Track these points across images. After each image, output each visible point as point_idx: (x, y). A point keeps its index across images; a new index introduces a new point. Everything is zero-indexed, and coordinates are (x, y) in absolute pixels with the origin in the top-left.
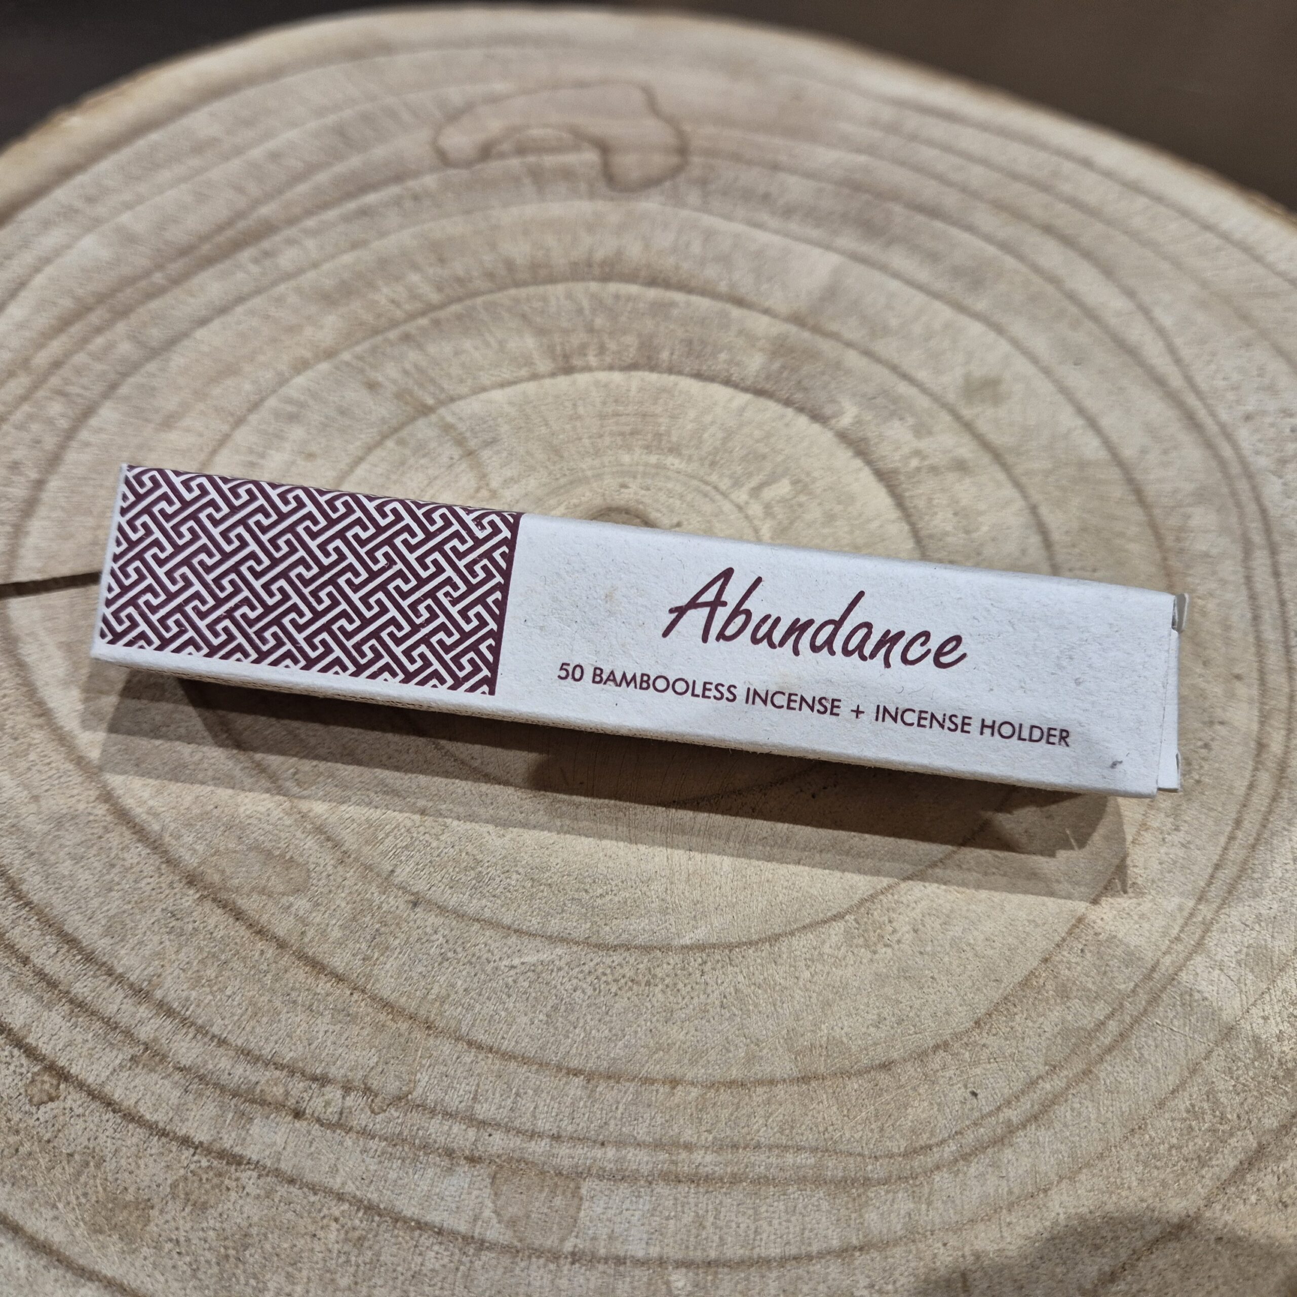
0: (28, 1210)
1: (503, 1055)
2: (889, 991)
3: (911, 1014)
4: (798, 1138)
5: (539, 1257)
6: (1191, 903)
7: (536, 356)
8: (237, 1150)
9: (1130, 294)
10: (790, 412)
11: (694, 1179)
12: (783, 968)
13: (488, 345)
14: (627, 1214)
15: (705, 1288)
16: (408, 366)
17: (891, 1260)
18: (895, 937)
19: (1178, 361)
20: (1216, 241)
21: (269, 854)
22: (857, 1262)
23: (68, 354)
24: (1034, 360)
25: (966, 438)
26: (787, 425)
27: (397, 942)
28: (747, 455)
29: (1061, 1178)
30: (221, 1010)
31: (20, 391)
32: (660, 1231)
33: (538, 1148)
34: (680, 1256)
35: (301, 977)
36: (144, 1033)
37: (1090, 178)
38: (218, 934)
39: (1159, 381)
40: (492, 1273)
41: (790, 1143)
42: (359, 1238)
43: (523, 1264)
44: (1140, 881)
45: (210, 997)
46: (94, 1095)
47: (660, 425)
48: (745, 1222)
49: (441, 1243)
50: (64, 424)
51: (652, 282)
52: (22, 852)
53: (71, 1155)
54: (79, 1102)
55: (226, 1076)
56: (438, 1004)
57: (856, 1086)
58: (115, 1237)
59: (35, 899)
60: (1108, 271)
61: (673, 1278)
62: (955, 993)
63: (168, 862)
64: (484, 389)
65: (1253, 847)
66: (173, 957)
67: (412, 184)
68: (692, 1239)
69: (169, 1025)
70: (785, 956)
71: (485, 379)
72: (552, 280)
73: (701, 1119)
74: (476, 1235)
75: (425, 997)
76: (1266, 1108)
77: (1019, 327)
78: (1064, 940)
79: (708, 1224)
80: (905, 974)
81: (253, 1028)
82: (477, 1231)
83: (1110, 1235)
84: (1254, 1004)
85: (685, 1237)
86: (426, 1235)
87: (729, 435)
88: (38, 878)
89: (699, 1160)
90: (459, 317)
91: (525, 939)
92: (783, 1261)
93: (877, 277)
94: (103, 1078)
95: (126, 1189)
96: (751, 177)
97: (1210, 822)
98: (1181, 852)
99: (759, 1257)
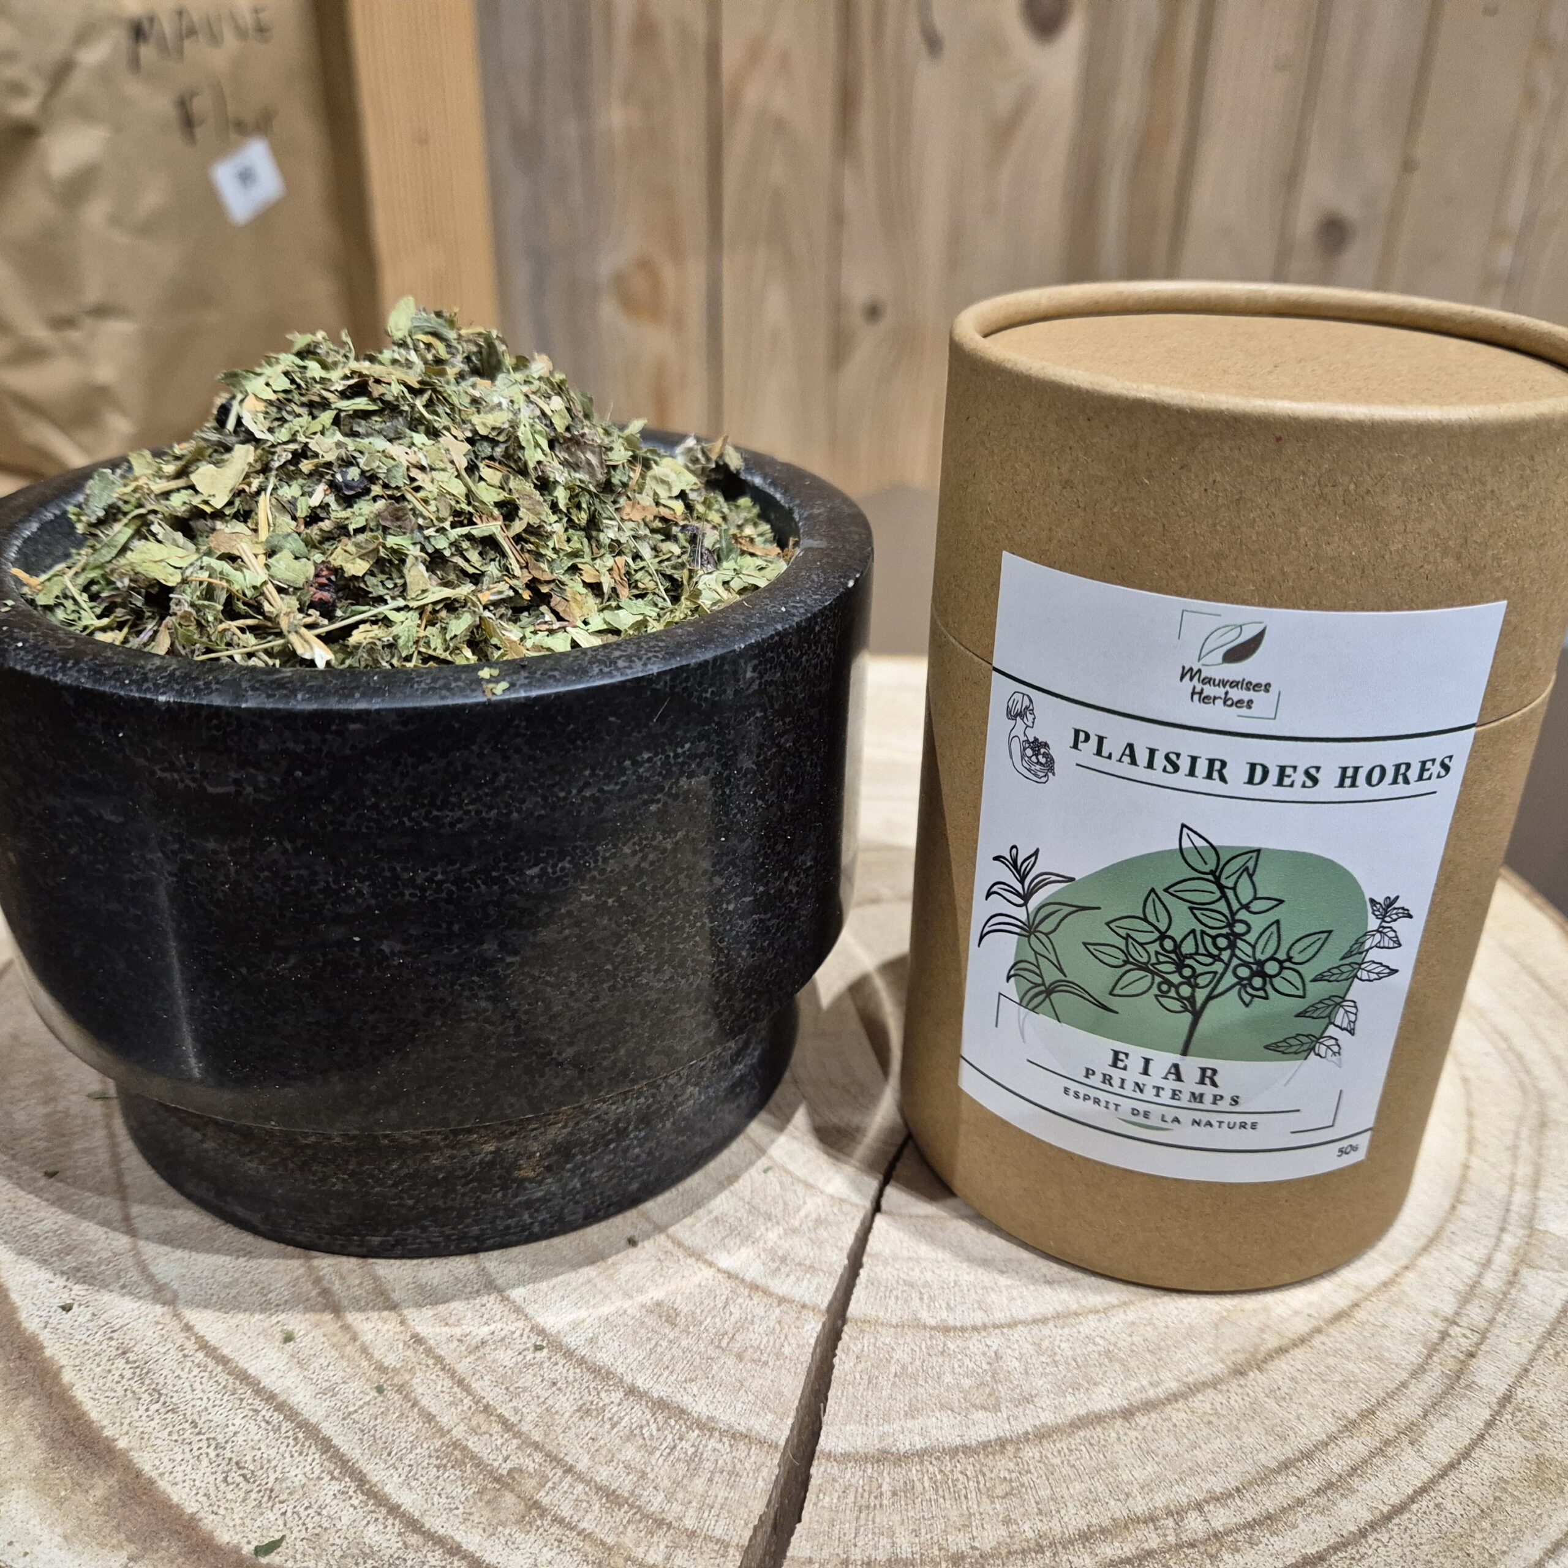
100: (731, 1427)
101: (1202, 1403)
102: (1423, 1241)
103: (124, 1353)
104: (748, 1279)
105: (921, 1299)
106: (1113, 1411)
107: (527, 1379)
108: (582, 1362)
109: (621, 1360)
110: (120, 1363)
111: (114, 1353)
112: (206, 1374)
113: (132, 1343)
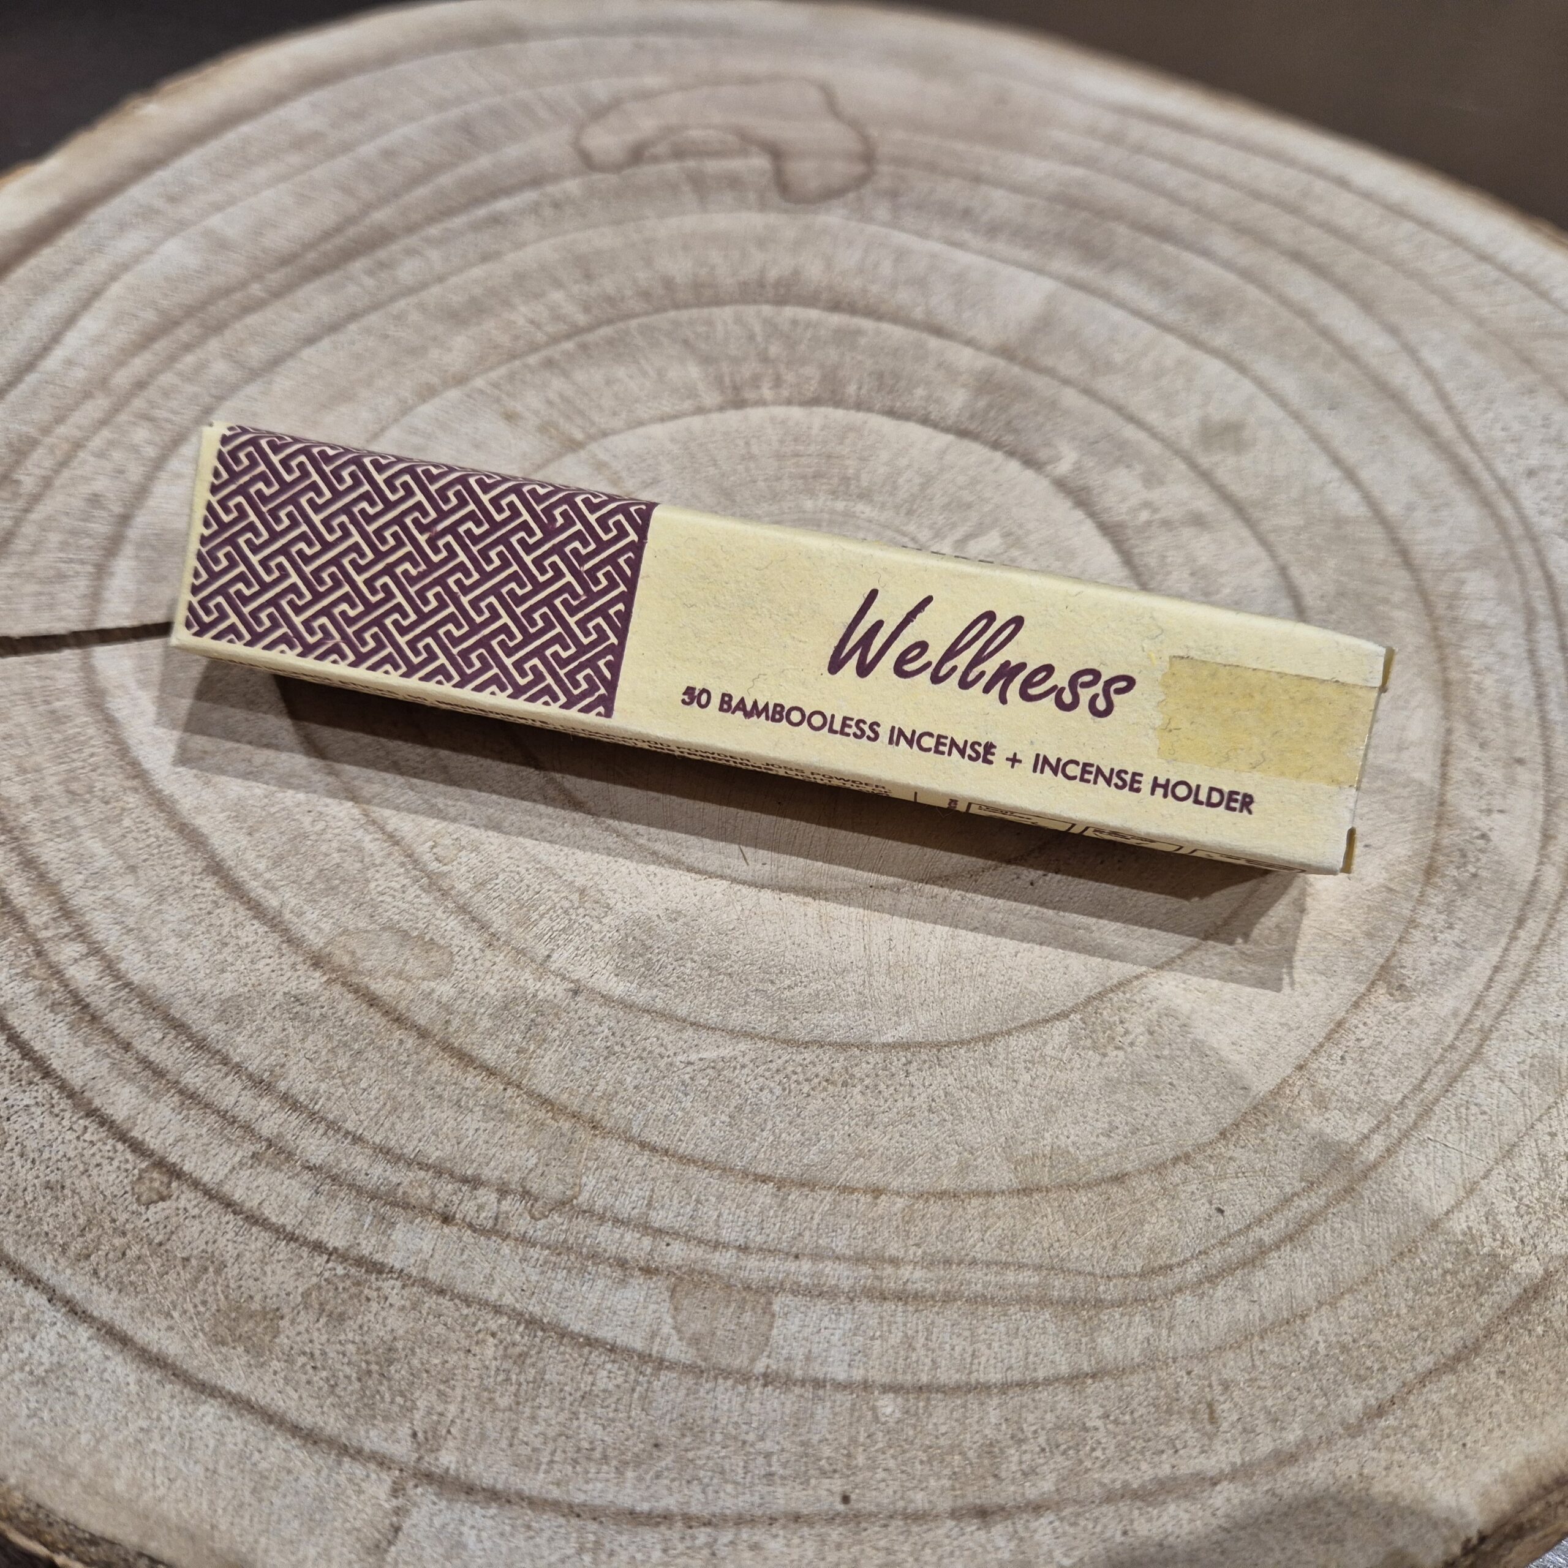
0: (138, 1320)
1: (681, 1158)
2: (1121, 1097)
3: (1147, 1123)
4: (1019, 1255)
5: (726, 1378)
6: (1466, 1009)
7: (701, 386)
8: (378, 1257)
9: (1394, 331)
10: (998, 456)
11: (902, 1297)
12: (1000, 1071)
13: (645, 374)
14: (825, 1333)
15: (916, 1414)
16: (552, 396)
17: (1127, 1389)
18: (1130, 1038)
19: (1449, 408)
20: (1494, 274)
21: (406, 935)
22: (1089, 1391)
23: (153, 374)
24: (1282, 402)
25: (1204, 490)
26: (996, 471)
27: (556, 1033)
28: (949, 504)
29: (1320, 1304)
30: (355, 1104)
31: (98, 415)
32: (865, 1352)
33: (723, 1260)
34: (887, 1379)
35: (447, 1069)
36: (267, 1128)
37: (1346, 200)
38: (350, 1021)
39: (1428, 431)
40: (673, 1395)
41: (1010, 1259)
42: (520, 1355)
43: (708, 1386)
44: (1408, 983)
45: (342, 1090)
46: (210, 1194)
47: (847, 468)
48: (960, 1345)
49: (614, 1362)
50: (151, 452)
51: (835, 306)
52: (118, 927)
53: (186, 1260)
54: (194, 1203)
55: (363, 1176)
56: (604, 1102)
57: (1085, 1200)
58: (240, 1349)
59: (136, 979)
60: (1367, 305)
61: (879, 1403)
62: (1196, 1101)
63: (289, 941)
64: (641, 423)
65: (1538, 949)
66: (299, 1045)
67: (552, 189)
68: (901, 1361)
69: (295, 1120)
70: (1001, 1057)
71: (642, 412)
72: (718, 302)
73: (908, 1232)
74: (654, 1353)
75: (588, 1095)
76: (1553, 1232)
77: (1264, 366)
78: (1321, 1045)
79: (918, 1346)
80: (1140, 1079)
81: (393, 1124)
82: (655, 1349)
83: (1376, 1367)
84: (1540, 1120)
85: (893, 1360)
86: (595, 1353)
87: (928, 481)
88: (138, 957)
89: (907, 1275)
90: (610, 342)
91: (704, 1033)
92: (1005, 1388)
93: (1099, 305)
94: (221, 1176)
95: (251, 1297)
96: (949, 189)
97: (1489, 921)
98: (1456, 953)
99: (978, 1383)
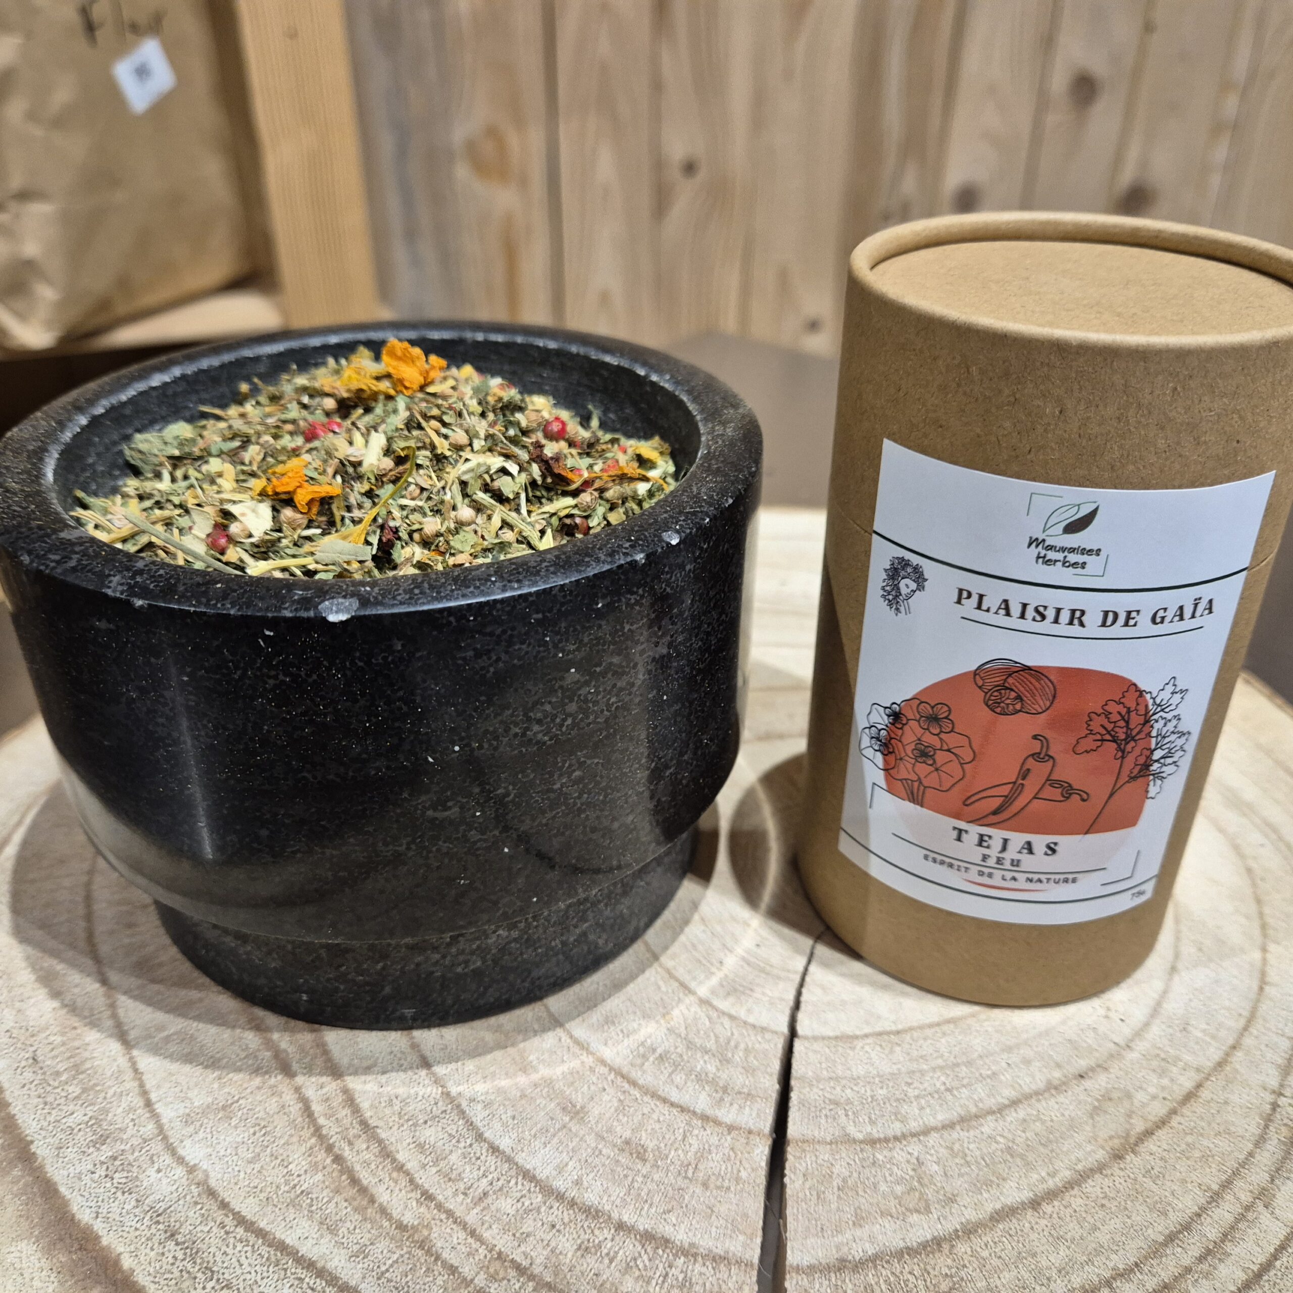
100: (710, 1251)
101: (1094, 1186)
102: (1242, 1022)
103: (172, 1235)
104: (698, 1111)
105: (847, 1115)
106: (1023, 1203)
107: (528, 1226)
108: (572, 1204)
109: (605, 1198)
110: (171, 1245)
111: (163, 1237)
112: (249, 1248)
113: (178, 1225)
